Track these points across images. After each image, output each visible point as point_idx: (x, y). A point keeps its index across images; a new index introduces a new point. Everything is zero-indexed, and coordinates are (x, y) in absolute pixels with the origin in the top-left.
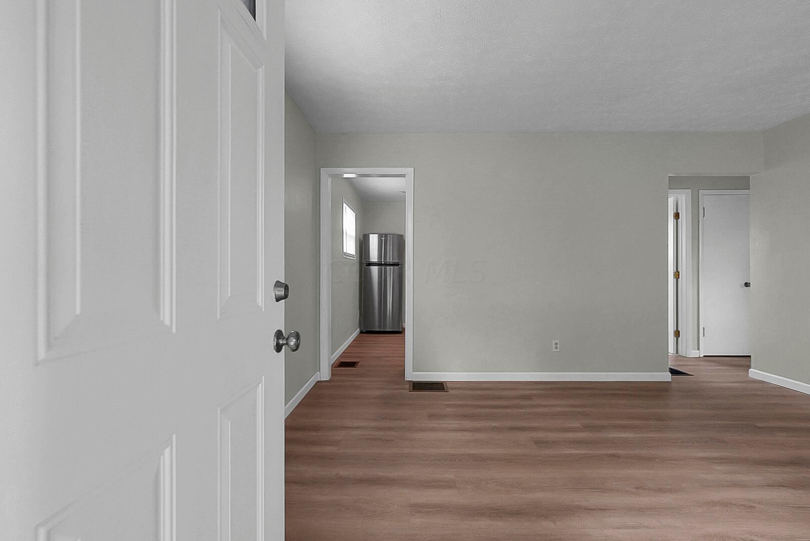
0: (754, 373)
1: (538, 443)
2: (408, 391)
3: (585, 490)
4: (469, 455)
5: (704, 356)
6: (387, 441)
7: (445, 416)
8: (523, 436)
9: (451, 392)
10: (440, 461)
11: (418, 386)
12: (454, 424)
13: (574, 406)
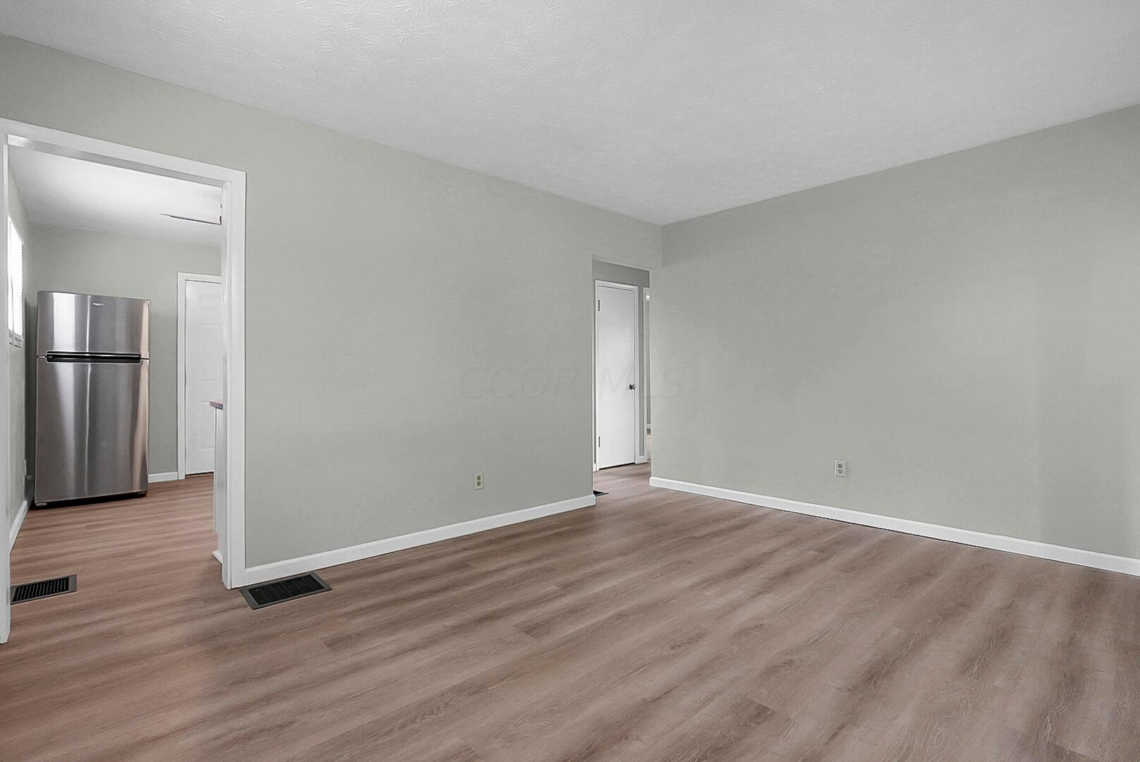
0: (655, 481)
1: (531, 630)
2: (249, 610)
3: (632, 675)
4: (452, 689)
5: (600, 469)
6: (281, 726)
7: (361, 636)
8: (505, 627)
9: (337, 588)
10: (413, 721)
11: (264, 594)
12: (386, 644)
13: (529, 562)
